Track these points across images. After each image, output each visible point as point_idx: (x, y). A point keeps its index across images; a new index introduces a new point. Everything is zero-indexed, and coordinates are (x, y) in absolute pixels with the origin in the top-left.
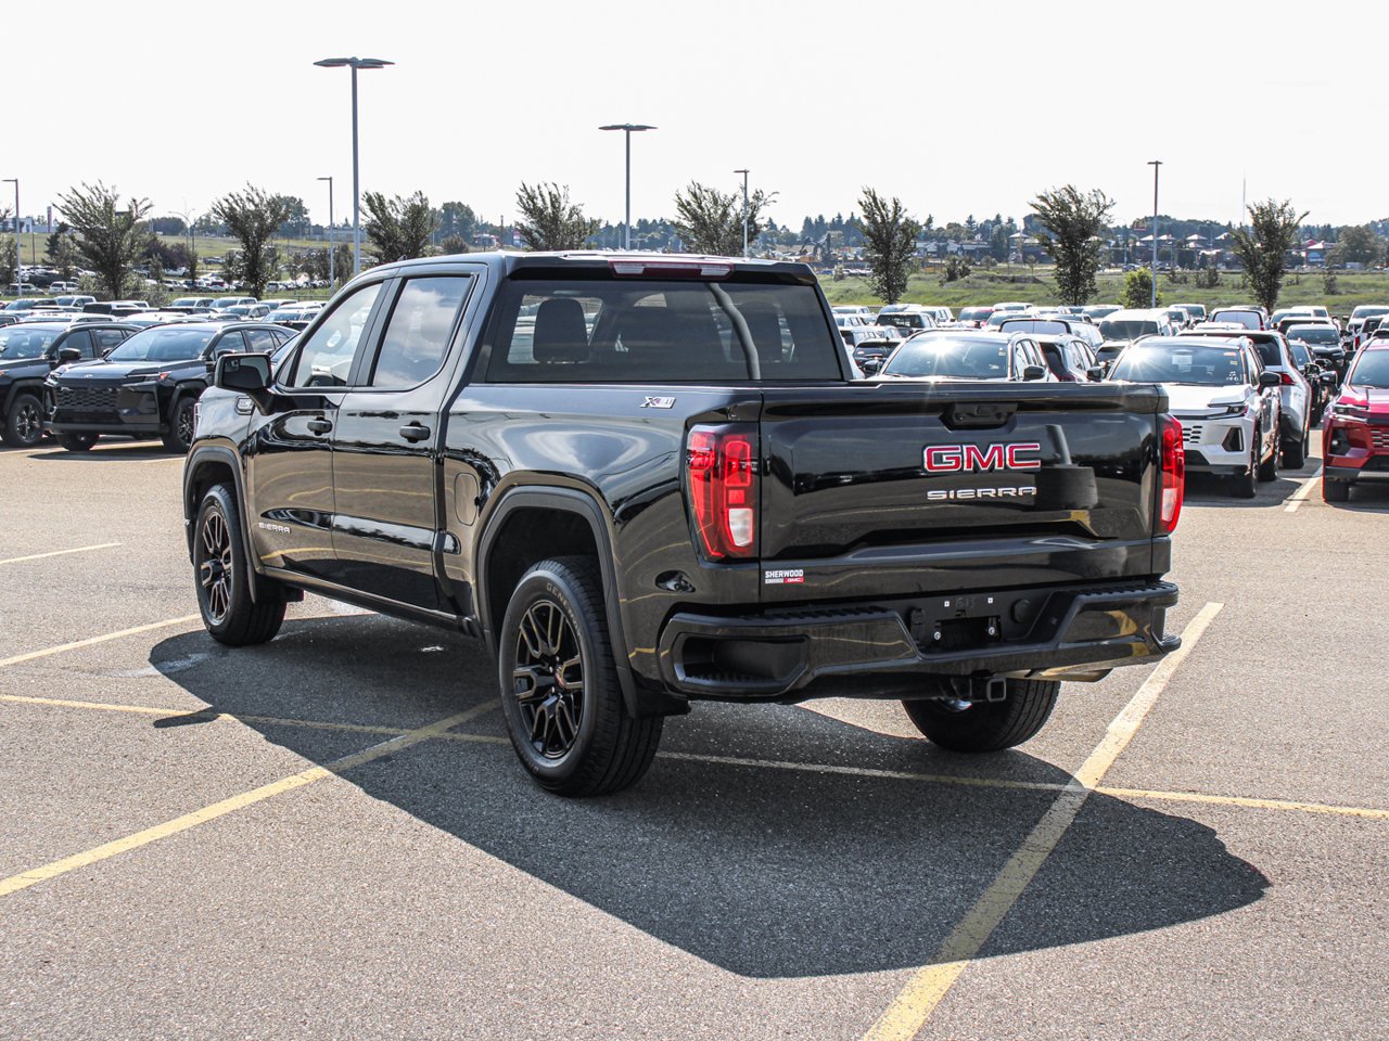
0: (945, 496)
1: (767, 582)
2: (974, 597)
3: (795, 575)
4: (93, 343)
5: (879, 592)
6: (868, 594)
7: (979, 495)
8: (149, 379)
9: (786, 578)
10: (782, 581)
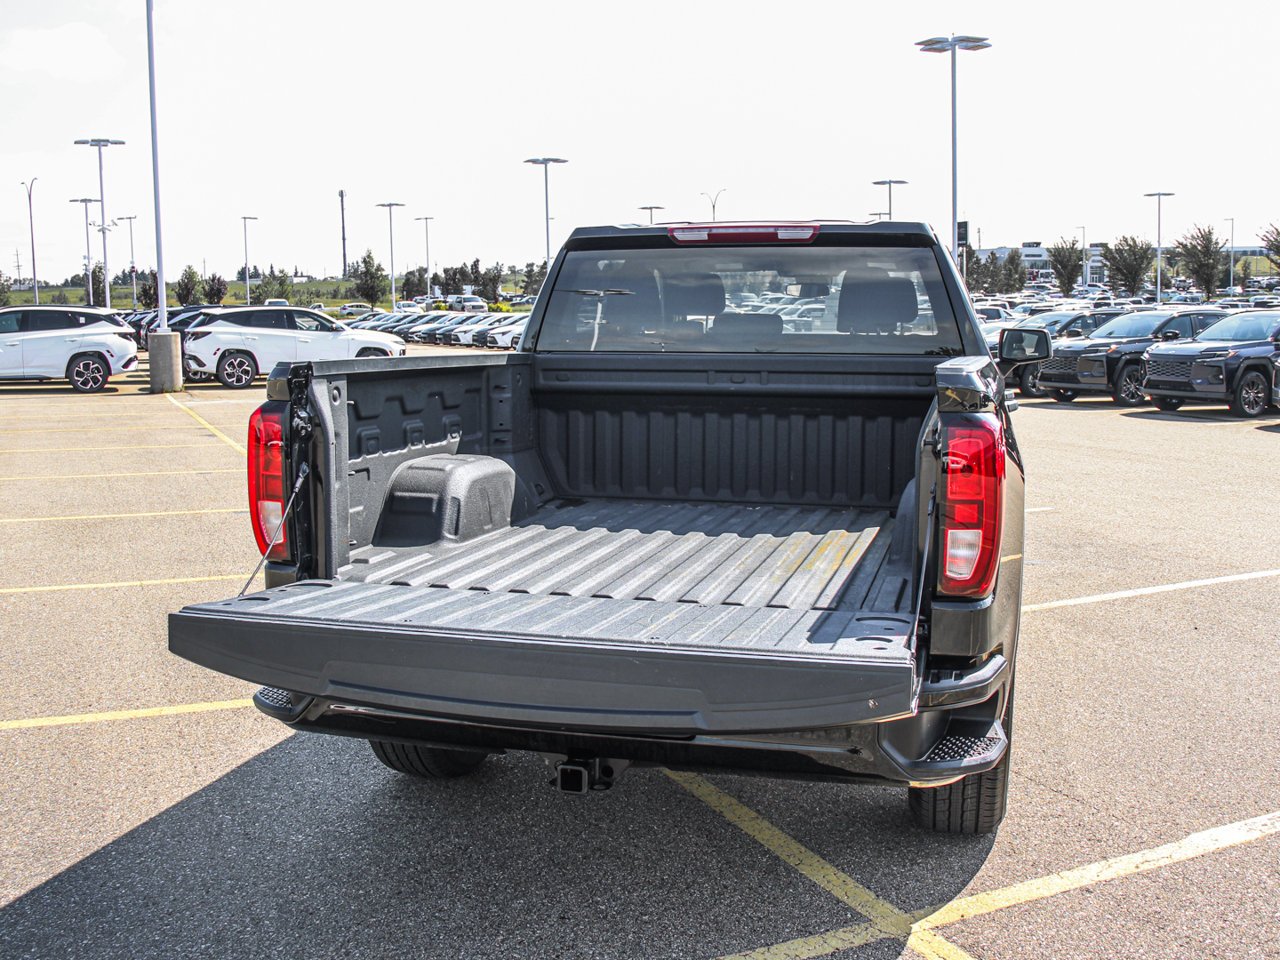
4: (1193, 325)
8: (1220, 356)
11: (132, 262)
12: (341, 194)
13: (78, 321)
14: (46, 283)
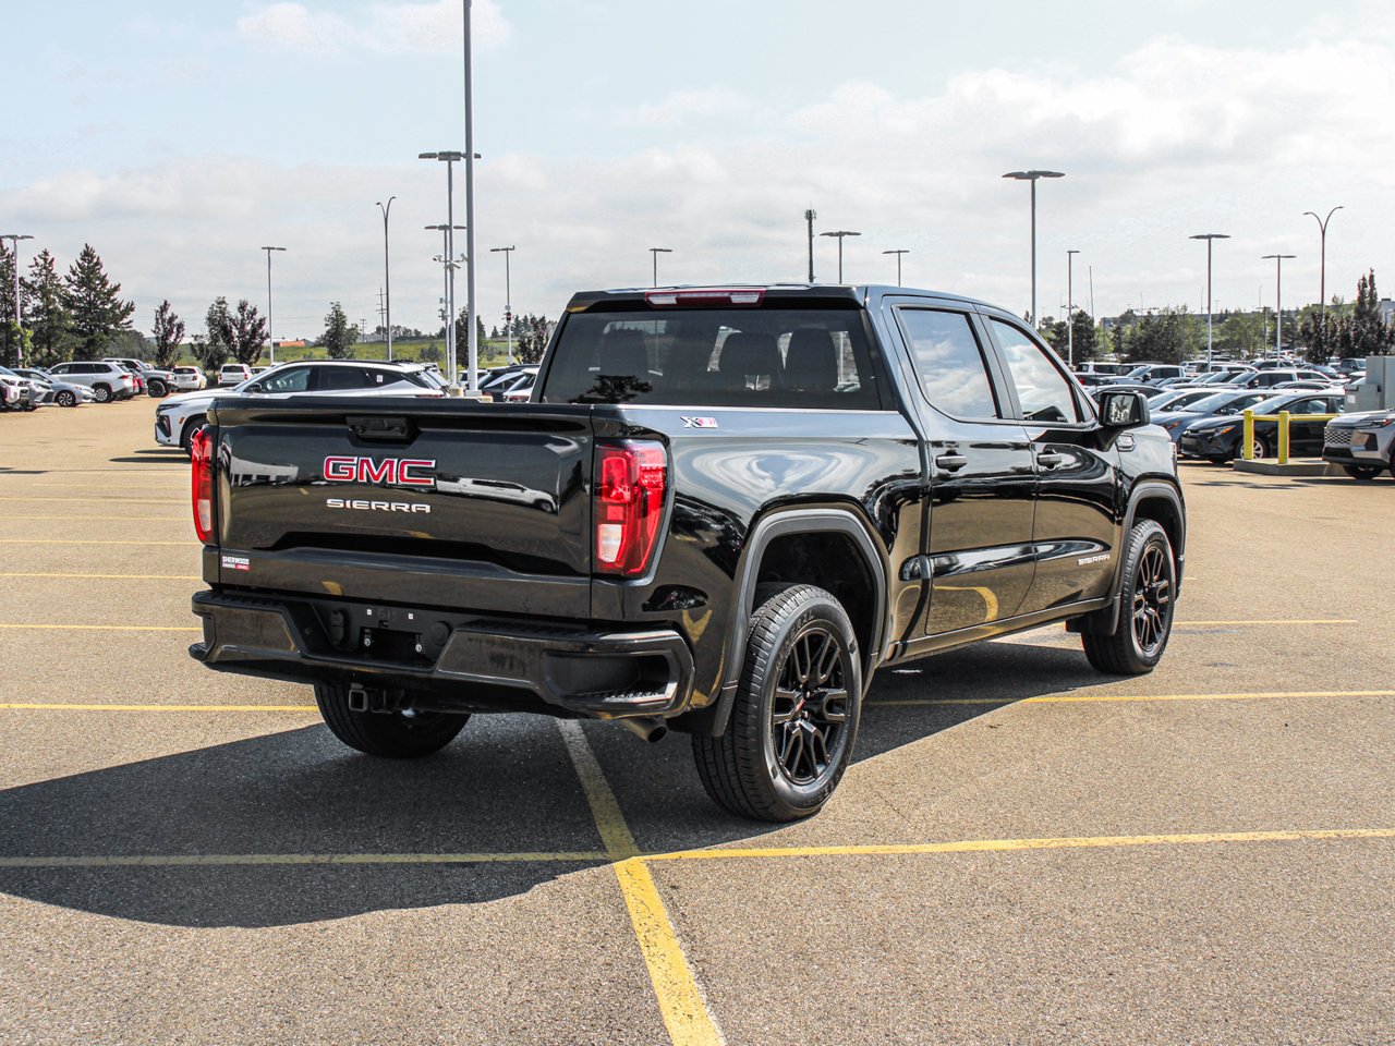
0: (342, 505)
1: (225, 565)
2: (395, 611)
3: (243, 563)
5: (308, 589)
6: (300, 590)
7: (373, 507)
9: (237, 564)
10: (233, 566)
11: (508, 307)
12: (810, 215)
13: (375, 379)
14: (417, 332)
